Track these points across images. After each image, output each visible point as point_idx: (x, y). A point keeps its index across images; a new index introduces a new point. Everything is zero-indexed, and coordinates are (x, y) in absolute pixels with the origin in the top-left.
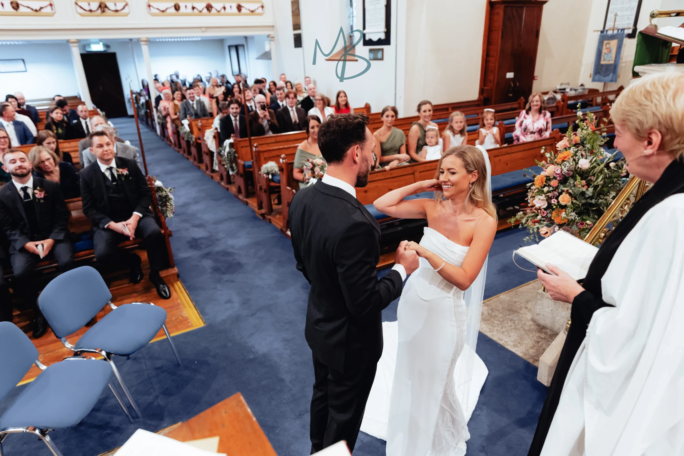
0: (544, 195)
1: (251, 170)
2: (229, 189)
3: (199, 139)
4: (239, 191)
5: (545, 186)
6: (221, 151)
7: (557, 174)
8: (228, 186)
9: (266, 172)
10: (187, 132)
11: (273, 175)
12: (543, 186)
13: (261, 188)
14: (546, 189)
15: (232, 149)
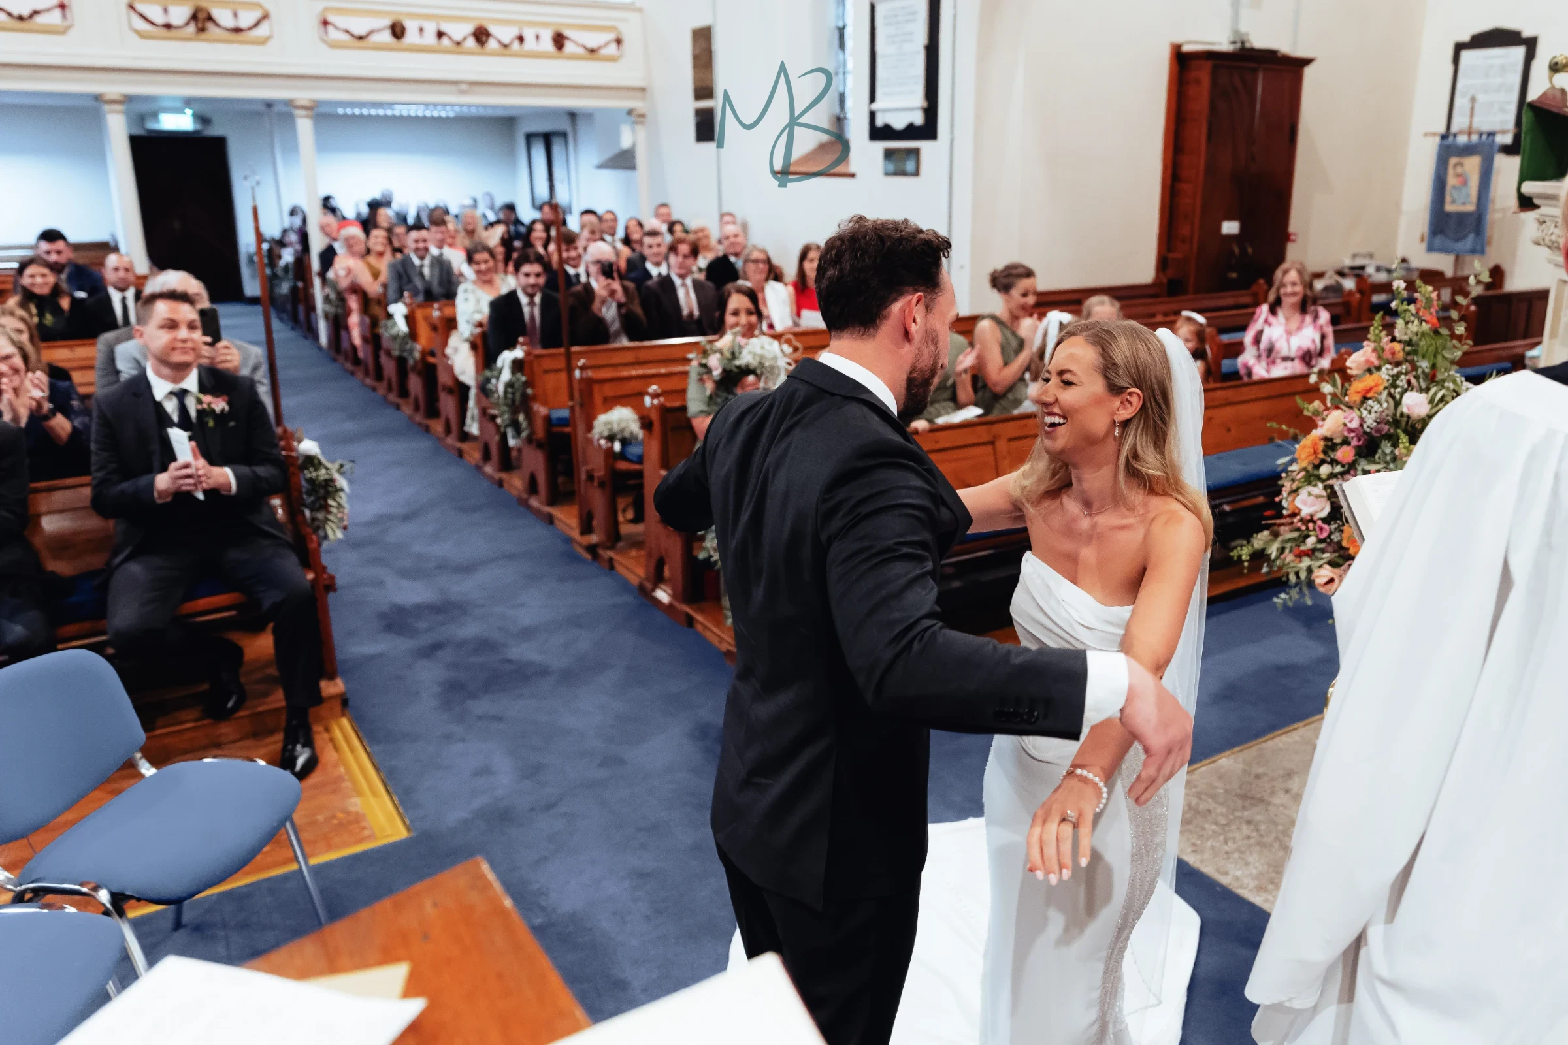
0: (1320, 485)
1: (567, 430)
2: (506, 485)
3: (433, 354)
4: (532, 488)
5: (1323, 462)
6: (488, 380)
7: (1351, 430)
8: (503, 475)
9: (606, 433)
10: (401, 334)
11: (625, 442)
12: (1317, 462)
13: (590, 477)
14: (1325, 470)
15: (519, 375)
